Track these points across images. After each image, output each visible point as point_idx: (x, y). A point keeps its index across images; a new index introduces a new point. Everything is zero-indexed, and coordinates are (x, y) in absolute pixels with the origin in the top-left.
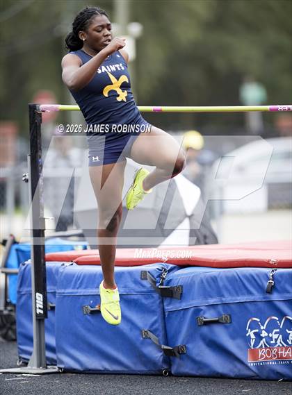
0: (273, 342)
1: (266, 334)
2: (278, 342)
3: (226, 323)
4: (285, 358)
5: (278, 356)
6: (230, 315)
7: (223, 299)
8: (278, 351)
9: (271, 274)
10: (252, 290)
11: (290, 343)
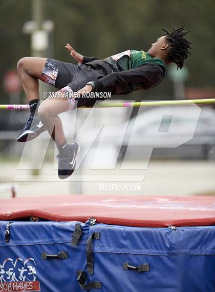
0: (9, 278)
1: (4, 272)
2: (12, 278)
4: (17, 291)
5: (12, 289)
8: (12, 285)
9: (8, 226)
11: (21, 279)
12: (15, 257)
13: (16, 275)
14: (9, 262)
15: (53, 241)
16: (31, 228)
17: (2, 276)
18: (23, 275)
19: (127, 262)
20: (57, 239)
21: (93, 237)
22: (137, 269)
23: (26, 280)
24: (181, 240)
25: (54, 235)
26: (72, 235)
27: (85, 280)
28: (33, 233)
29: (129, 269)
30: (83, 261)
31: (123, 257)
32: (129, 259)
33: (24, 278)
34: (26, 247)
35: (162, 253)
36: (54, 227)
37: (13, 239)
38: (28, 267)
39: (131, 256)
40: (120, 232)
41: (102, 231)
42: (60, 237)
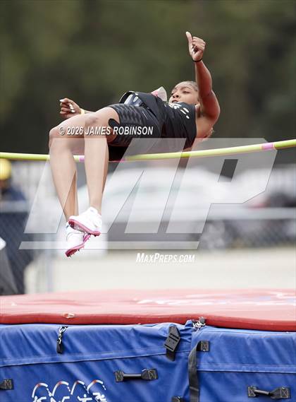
3: (8, 389)
6: (12, 380)
7: (5, 361)
9: (60, 332)
10: (39, 350)
12: (73, 378)
14: (62, 387)
15: (134, 353)
16: (98, 335)
19: (254, 385)
20: (140, 351)
21: (198, 349)
22: (270, 395)
25: (135, 344)
26: (164, 343)
28: (101, 343)
29: (257, 396)
30: (182, 381)
31: (248, 377)
32: (257, 381)
34: (91, 364)
36: (135, 332)
37: (69, 352)
38: (94, 394)
39: (260, 376)
40: (242, 340)
41: (212, 339)
42: (145, 346)
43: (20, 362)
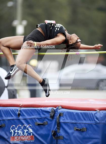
0: (19, 134)
1: (17, 131)
2: (21, 134)
3: (4, 127)
4: (23, 140)
5: (21, 139)
6: (5, 124)
7: (3, 118)
8: (21, 137)
9: (19, 109)
10: (13, 115)
11: (25, 135)
12: (22, 124)
13: (23, 133)
14: (19, 127)
15: (41, 117)
16: (30, 110)
17: (16, 133)
18: (26, 133)
19: (76, 127)
20: (43, 116)
21: (60, 115)
22: (81, 130)
23: (27, 135)
24: (102, 116)
25: (41, 114)
26: (50, 113)
27: (55, 135)
28: (31, 113)
29: (77, 130)
30: (55, 125)
31: (75, 124)
32: (77, 125)
33: (27, 134)
35: (93, 123)
36: (41, 110)
37: (22, 116)
38: (29, 129)
39: (78, 124)
40: (73, 113)
41: (64, 112)
42: (44, 114)
43: (7, 118)
